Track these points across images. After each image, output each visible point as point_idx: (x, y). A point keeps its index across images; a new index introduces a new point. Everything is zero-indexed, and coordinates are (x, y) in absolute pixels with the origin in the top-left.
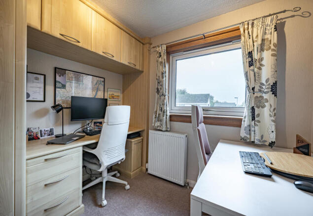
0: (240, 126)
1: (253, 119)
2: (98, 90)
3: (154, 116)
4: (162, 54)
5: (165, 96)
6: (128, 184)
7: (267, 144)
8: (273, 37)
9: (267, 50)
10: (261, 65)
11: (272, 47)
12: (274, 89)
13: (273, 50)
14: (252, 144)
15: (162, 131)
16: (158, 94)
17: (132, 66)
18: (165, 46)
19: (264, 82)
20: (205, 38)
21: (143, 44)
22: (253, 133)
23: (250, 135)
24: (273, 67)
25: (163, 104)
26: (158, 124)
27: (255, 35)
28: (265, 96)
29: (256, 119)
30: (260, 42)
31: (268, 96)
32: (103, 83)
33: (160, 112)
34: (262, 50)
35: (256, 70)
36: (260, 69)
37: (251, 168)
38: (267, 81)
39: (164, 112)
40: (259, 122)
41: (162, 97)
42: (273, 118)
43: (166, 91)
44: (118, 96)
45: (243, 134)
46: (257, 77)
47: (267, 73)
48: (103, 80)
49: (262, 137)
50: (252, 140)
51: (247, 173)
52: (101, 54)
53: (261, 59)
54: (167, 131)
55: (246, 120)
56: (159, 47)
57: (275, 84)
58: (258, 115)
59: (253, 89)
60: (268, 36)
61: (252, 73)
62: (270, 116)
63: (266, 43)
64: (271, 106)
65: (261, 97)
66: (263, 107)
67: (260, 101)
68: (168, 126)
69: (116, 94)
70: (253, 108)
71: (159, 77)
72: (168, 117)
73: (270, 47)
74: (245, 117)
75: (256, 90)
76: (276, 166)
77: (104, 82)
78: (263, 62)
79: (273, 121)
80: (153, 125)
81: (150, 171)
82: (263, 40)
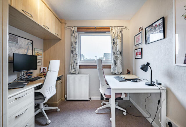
0: (111, 68)
1: (115, 65)
2: (28, 49)
3: (70, 66)
4: (74, 32)
5: (77, 55)
6: (59, 108)
7: (119, 73)
8: (120, 35)
9: (119, 39)
10: (117, 44)
11: (120, 38)
12: (121, 53)
13: (120, 39)
14: (115, 74)
15: (76, 74)
16: (72, 54)
17: (57, 36)
18: (76, 27)
19: (118, 50)
20: (96, 28)
21: (61, 23)
22: (115, 70)
23: (114, 71)
24: (121, 45)
25: (76, 60)
26: (73, 70)
27: (115, 33)
28: (118, 56)
29: (116, 64)
30: (116, 36)
31: (119, 56)
32: (32, 45)
33: (74, 64)
34: (117, 39)
35: (115, 46)
36: (116, 45)
37: (120, 80)
38: (119, 50)
39: (76, 64)
40: (117, 65)
41: (75, 56)
42: (121, 64)
43: (77, 52)
44: (41, 54)
45: (112, 71)
46: (116, 48)
47: (118, 47)
48: (31, 42)
49: (118, 71)
50: (115, 73)
51: (120, 81)
52: (43, 26)
53: (117, 42)
54: (78, 74)
55: (113, 65)
56: (73, 27)
57: (121, 52)
58: (117, 63)
59: (115, 53)
60: (118, 34)
61: (114, 47)
62: (120, 63)
63: (118, 36)
64: (120, 60)
65: (117, 56)
66: (118, 60)
67: (117, 58)
68: (79, 71)
69: (40, 53)
70: (115, 61)
71: (73, 44)
72: (79, 66)
73: (119, 38)
74: (112, 64)
75: (116, 53)
76: (126, 78)
77: (32, 43)
78: (117, 43)
79: (121, 65)
80: (70, 71)
81: (68, 99)
82: (117, 35)
